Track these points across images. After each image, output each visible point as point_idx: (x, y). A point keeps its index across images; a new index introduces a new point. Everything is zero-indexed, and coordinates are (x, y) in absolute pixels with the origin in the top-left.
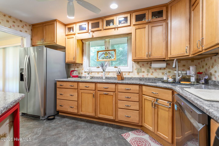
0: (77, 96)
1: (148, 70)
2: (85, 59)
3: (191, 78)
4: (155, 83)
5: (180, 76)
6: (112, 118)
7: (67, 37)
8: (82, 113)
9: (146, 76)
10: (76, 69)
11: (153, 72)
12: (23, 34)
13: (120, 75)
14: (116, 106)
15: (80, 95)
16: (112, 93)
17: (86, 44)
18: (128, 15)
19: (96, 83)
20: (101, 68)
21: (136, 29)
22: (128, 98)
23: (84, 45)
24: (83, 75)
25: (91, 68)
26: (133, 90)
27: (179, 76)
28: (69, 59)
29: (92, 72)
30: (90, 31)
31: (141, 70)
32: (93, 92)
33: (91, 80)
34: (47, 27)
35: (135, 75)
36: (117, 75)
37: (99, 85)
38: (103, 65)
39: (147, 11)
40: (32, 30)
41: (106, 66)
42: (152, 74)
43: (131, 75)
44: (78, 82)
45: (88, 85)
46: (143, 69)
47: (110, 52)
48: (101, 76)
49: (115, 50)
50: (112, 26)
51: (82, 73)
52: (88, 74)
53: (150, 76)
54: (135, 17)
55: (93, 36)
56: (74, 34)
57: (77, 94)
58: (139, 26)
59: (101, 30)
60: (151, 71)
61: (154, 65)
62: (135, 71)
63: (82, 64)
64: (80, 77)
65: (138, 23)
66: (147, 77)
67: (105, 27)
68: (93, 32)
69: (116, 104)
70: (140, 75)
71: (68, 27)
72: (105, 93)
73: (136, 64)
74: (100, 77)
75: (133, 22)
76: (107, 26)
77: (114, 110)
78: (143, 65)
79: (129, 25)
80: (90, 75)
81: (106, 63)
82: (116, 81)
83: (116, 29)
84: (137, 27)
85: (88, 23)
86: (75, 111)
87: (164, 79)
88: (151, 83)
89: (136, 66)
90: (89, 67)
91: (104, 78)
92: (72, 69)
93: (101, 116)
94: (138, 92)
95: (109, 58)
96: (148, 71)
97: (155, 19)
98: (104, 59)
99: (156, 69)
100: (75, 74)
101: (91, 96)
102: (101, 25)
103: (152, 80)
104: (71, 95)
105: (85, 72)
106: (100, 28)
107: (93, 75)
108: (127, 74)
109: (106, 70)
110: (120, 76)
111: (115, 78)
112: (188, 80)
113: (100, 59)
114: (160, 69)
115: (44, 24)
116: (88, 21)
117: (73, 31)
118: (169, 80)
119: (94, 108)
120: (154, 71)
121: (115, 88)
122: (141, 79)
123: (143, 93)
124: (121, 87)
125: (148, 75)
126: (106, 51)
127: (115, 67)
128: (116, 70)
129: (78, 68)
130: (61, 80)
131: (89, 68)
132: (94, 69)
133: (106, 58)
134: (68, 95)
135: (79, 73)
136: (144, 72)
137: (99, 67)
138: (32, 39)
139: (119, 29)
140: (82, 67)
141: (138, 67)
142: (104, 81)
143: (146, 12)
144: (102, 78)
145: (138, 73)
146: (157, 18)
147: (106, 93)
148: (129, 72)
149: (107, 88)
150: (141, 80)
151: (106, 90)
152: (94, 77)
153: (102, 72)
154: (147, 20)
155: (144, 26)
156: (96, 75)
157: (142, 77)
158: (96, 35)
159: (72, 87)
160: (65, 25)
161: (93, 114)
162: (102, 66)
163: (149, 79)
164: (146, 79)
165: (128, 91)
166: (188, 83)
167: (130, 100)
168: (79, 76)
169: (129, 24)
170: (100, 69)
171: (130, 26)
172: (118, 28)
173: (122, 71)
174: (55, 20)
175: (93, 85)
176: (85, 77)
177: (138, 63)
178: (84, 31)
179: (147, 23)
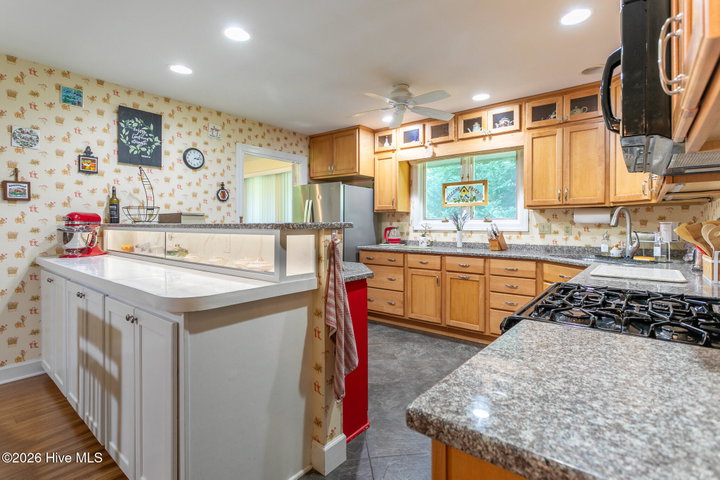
0: (402, 280)
1: (567, 228)
2: (416, 201)
3: (655, 248)
4: (580, 258)
5: (635, 245)
6: (477, 328)
7: (377, 157)
8: (413, 316)
9: (561, 243)
10: (395, 224)
11: (579, 233)
12: (298, 157)
13: (497, 239)
14: (485, 304)
15: (410, 279)
16: (477, 277)
17: (417, 168)
18: (515, 109)
19: (442, 255)
20: (451, 222)
21: (533, 138)
22: (512, 287)
23: (414, 171)
24: (412, 237)
25: (428, 222)
26: (523, 271)
27: (632, 244)
28: (382, 204)
29: (430, 231)
30: (427, 144)
31: (550, 227)
32: (437, 274)
33: (430, 250)
34: (340, 139)
35: (534, 239)
36: (490, 240)
37: (448, 260)
38: (456, 215)
39: (560, 98)
40: (309, 147)
41: (464, 219)
42: (576, 238)
43: (524, 240)
44: (405, 253)
45: (425, 259)
46: (555, 227)
47: (474, 186)
48: (452, 241)
49: (484, 182)
50: (477, 131)
51: (408, 234)
52: (423, 236)
53: (572, 242)
54: (530, 112)
55: (434, 153)
56: (393, 151)
57: (402, 276)
58: (541, 131)
59: (452, 141)
60: (575, 230)
61: (579, 218)
62: (536, 232)
63: (408, 214)
64: (404, 242)
65: (537, 124)
66: (564, 244)
67: (462, 135)
68: (435, 144)
69: (485, 299)
70: (548, 241)
71: (381, 135)
72: (462, 275)
73: (538, 215)
74: (449, 243)
75: (528, 122)
76: (466, 131)
77: (482, 311)
78: (555, 216)
79: (518, 128)
80: (428, 238)
81: (465, 212)
82: (488, 253)
83: (487, 138)
84: (535, 132)
85: (424, 126)
86: (399, 312)
87: (602, 250)
88: (568, 257)
89: (534, 216)
90: (425, 219)
91: (459, 245)
92: (387, 225)
93: (453, 323)
94: (534, 276)
95: (471, 200)
96: (568, 232)
97: (579, 114)
98: (459, 201)
99: (587, 227)
100: (393, 235)
101: (432, 281)
102: (451, 129)
103: (578, 252)
104: (391, 280)
105: (416, 231)
106: (451, 136)
107: (433, 237)
108: (514, 236)
109: (465, 228)
110: (497, 243)
111: (484, 246)
112: (649, 252)
113: (451, 203)
114: (599, 226)
115: (335, 136)
116: (423, 122)
117: (390, 142)
118: (611, 252)
119: (439, 307)
120: (582, 230)
121: (484, 267)
122: (548, 249)
123: (545, 278)
124: (496, 265)
125: (566, 239)
126: (466, 183)
127: (486, 221)
128: (488, 227)
129: (399, 221)
130: (370, 247)
131: (425, 222)
132: (437, 225)
133: (463, 200)
134: (385, 279)
135: (402, 234)
136: (556, 233)
137: (447, 221)
138: (309, 166)
139: (493, 137)
140: (408, 220)
141: (543, 220)
142: (460, 251)
143: (558, 101)
144: (454, 245)
145: (542, 235)
146: (584, 110)
147: (465, 276)
148: (520, 233)
149: (466, 267)
150: (548, 251)
151: (464, 270)
152: (436, 242)
153: (455, 232)
154: (559, 119)
155: (553, 130)
156: (441, 238)
157: (551, 244)
158: (441, 150)
159: (392, 263)
160: (374, 132)
161: (436, 319)
162: (456, 219)
163: (570, 250)
164: (561, 249)
165: (511, 274)
166: (648, 259)
167: (516, 291)
168: (402, 239)
169: (516, 126)
170: (451, 226)
171: (520, 130)
172: (491, 136)
173: (500, 229)
174: (357, 127)
175: (437, 259)
176: (416, 243)
177: (542, 211)
178: (414, 143)
179: (559, 125)
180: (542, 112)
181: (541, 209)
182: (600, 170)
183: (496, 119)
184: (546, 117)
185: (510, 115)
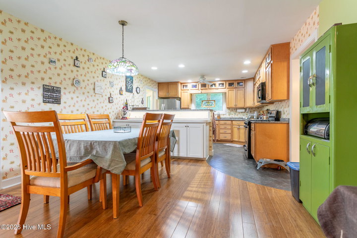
2: (193, 105)
7: (182, 91)
11: (238, 115)
13: (220, 116)
21: (229, 91)
23: (193, 97)
26: (228, 123)
28: (184, 106)
30: (200, 89)
34: (171, 85)
35: (227, 116)
36: (218, 116)
40: (158, 86)
46: (232, 113)
47: (211, 101)
49: (214, 101)
50: (214, 87)
54: (228, 84)
56: (188, 90)
58: (231, 89)
61: (238, 111)
62: (228, 114)
65: (230, 87)
67: (210, 88)
68: (202, 89)
69: (218, 131)
70: (231, 116)
71: (183, 85)
75: (227, 86)
78: (232, 110)
79: (225, 88)
84: (229, 89)
85: (198, 84)
89: (228, 111)
94: (230, 124)
95: (211, 106)
96: (235, 114)
97: (239, 86)
98: (207, 106)
99: (239, 113)
106: (207, 88)
108: (222, 115)
113: (204, 106)
114: (242, 112)
115: (169, 84)
117: (186, 87)
123: (233, 124)
124: (221, 122)
125: (235, 116)
126: (209, 101)
138: (158, 93)
141: (229, 111)
143: (234, 82)
145: (229, 115)
148: (224, 115)
155: (233, 89)
158: (203, 91)
160: (181, 84)
163: (236, 118)
165: (225, 124)
167: (226, 128)
172: (217, 89)
174: (178, 82)
177: (229, 109)
178: (194, 88)
179: (235, 88)
180: (230, 85)
181: (229, 108)
182: (243, 100)
183: (219, 84)
184: (231, 86)
185: (223, 84)
